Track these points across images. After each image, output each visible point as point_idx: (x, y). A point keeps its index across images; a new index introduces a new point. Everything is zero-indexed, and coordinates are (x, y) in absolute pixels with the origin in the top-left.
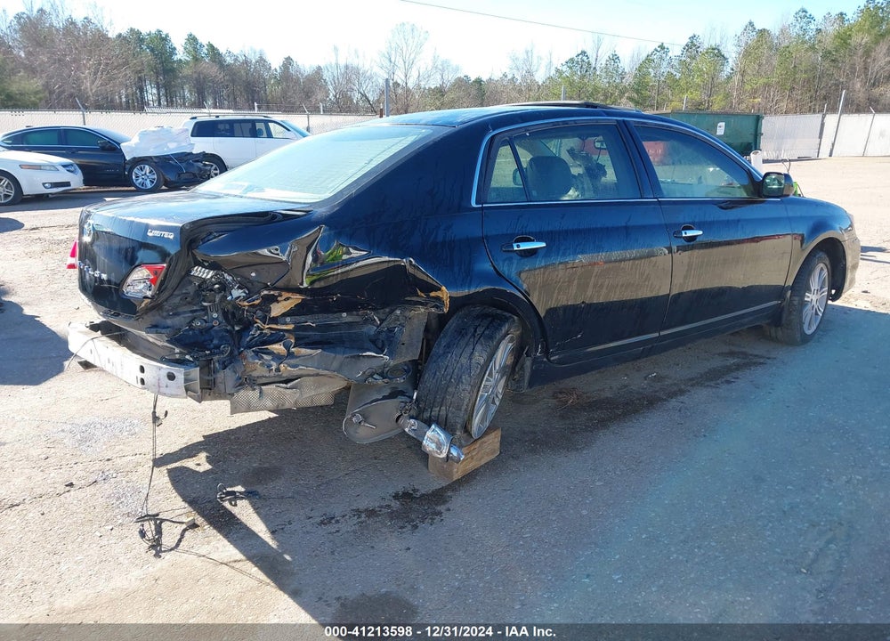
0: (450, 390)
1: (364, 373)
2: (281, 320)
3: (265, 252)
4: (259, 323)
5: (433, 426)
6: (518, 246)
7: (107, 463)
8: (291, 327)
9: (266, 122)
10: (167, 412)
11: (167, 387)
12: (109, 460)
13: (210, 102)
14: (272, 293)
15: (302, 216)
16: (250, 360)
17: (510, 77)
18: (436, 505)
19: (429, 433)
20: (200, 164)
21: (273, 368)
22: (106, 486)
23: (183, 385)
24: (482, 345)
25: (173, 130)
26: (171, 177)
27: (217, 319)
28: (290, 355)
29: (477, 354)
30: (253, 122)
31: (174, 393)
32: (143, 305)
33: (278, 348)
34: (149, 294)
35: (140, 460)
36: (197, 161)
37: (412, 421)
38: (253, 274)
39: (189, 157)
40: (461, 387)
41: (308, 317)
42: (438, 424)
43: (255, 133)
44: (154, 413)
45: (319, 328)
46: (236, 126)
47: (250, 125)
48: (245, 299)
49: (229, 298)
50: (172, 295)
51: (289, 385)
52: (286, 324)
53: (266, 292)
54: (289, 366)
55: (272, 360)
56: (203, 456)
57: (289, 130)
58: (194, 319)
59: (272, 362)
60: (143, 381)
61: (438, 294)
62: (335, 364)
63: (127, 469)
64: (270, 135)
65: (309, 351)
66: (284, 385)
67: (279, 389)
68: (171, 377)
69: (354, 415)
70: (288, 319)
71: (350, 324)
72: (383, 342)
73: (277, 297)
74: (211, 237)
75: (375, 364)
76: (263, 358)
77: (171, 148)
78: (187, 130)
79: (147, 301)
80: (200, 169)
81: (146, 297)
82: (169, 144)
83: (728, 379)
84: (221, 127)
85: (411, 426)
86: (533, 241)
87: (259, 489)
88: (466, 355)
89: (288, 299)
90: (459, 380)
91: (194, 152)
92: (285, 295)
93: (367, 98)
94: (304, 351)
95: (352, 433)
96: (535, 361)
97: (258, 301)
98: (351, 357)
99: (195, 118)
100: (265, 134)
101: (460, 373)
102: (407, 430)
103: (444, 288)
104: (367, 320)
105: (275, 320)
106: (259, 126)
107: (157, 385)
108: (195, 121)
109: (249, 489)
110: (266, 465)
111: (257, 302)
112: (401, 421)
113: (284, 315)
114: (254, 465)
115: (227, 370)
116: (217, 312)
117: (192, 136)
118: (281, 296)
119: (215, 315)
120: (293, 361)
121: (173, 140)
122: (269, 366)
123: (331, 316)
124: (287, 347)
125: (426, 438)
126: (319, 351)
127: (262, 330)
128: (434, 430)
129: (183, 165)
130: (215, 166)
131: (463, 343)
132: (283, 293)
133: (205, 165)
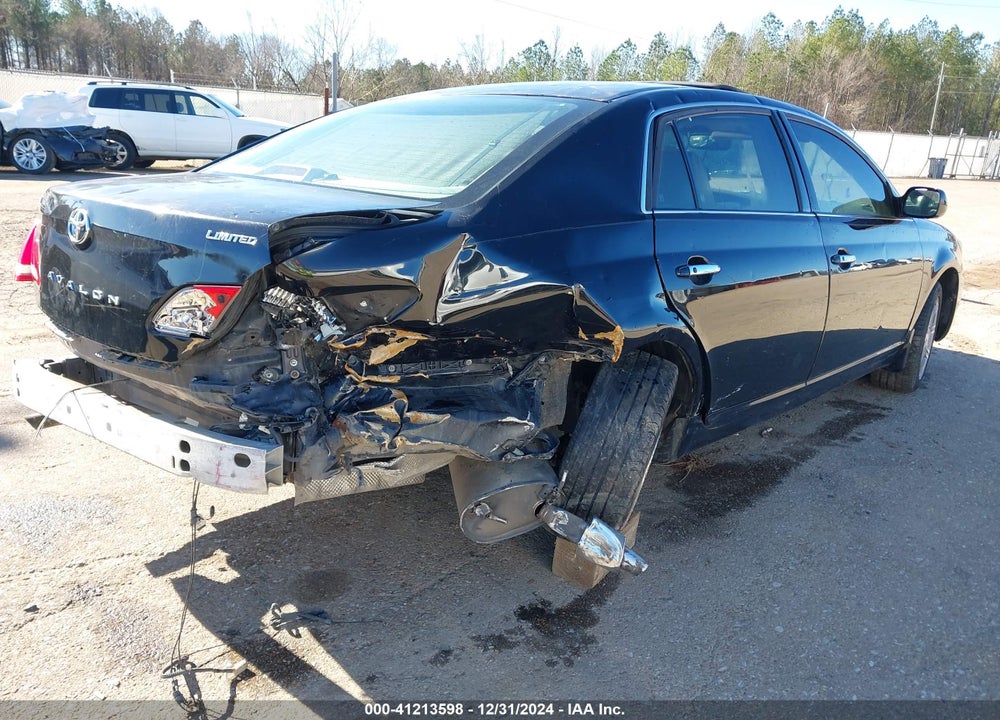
0: (612, 469)
1: (501, 446)
2: (382, 369)
3: (391, 270)
4: (353, 374)
5: (595, 521)
6: (695, 270)
7: (80, 570)
8: (395, 379)
9: (187, 95)
10: (213, 508)
11: (233, 476)
12: (82, 565)
13: (94, 68)
14: (382, 331)
15: (432, 218)
16: (354, 431)
17: (453, 63)
18: (585, 627)
19: (589, 532)
20: (103, 143)
21: (387, 442)
22: (89, 610)
23: (264, 473)
24: (653, 406)
25: (67, 97)
26: (65, 157)
27: (295, 368)
28: (405, 423)
29: (648, 419)
30: (172, 94)
31: (244, 486)
32: (190, 347)
33: (388, 412)
34: (201, 329)
35: (131, 565)
36: (100, 138)
37: (560, 513)
38: (364, 304)
39: (88, 132)
40: (629, 466)
41: (419, 365)
42: (601, 518)
43: (173, 108)
44: (194, 509)
45: (435, 381)
46: (148, 97)
47: (167, 98)
48: (340, 339)
49: (318, 338)
50: (231, 331)
51: (392, 463)
52: (389, 374)
53: (375, 330)
54: (408, 439)
55: (384, 430)
56: (221, 555)
57: (218, 107)
58: (263, 368)
59: (384, 434)
60: (185, 465)
61: (608, 336)
62: (465, 436)
63: (116, 580)
64: (191, 112)
65: (433, 417)
66: (386, 464)
67: (379, 469)
68: (242, 461)
69: (478, 505)
70: (392, 368)
71: (473, 375)
72: (523, 400)
73: (388, 336)
74: (307, 245)
75: (515, 433)
76: (370, 427)
77: (65, 119)
78: (85, 98)
79: (197, 341)
80: (104, 149)
81: (194, 335)
82: (62, 114)
83: (855, 435)
84: (129, 97)
85: (558, 520)
86: (705, 263)
87: (326, 607)
88: (633, 420)
89: (402, 340)
90: (626, 456)
91: (95, 126)
92: (400, 334)
93: (291, 77)
94: (425, 417)
95: (470, 530)
96: (690, 425)
97: (362, 343)
98: (488, 424)
99: (95, 83)
100: (186, 110)
101: (627, 446)
102: (552, 525)
103: (618, 327)
104: (498, 369)
105: (374, 370)
106: (180, 99)
107: (214, 472)
108: (94, 87)
109: (310, 607)
110: (323, 568)
111: (359, 344)
112: (544, 513)
113: (388, 362)
114: (306, 568)
115: (317, 446)
116: (296, 358)
117: (91, 105)
118: (394, 335)
119: (294, 363)
120: (413, 433)
121: (67, 110)
122: (381, 440)
123: (450, 364)
124: (400, 412)
125: (584, 537)
126: (448, 416)
127: (356, 383)
128: (595, 528)
129: (81, 143)
130: (121, 146)
131: (627, 402)
132: (398, 332)
133: (110, 144)
